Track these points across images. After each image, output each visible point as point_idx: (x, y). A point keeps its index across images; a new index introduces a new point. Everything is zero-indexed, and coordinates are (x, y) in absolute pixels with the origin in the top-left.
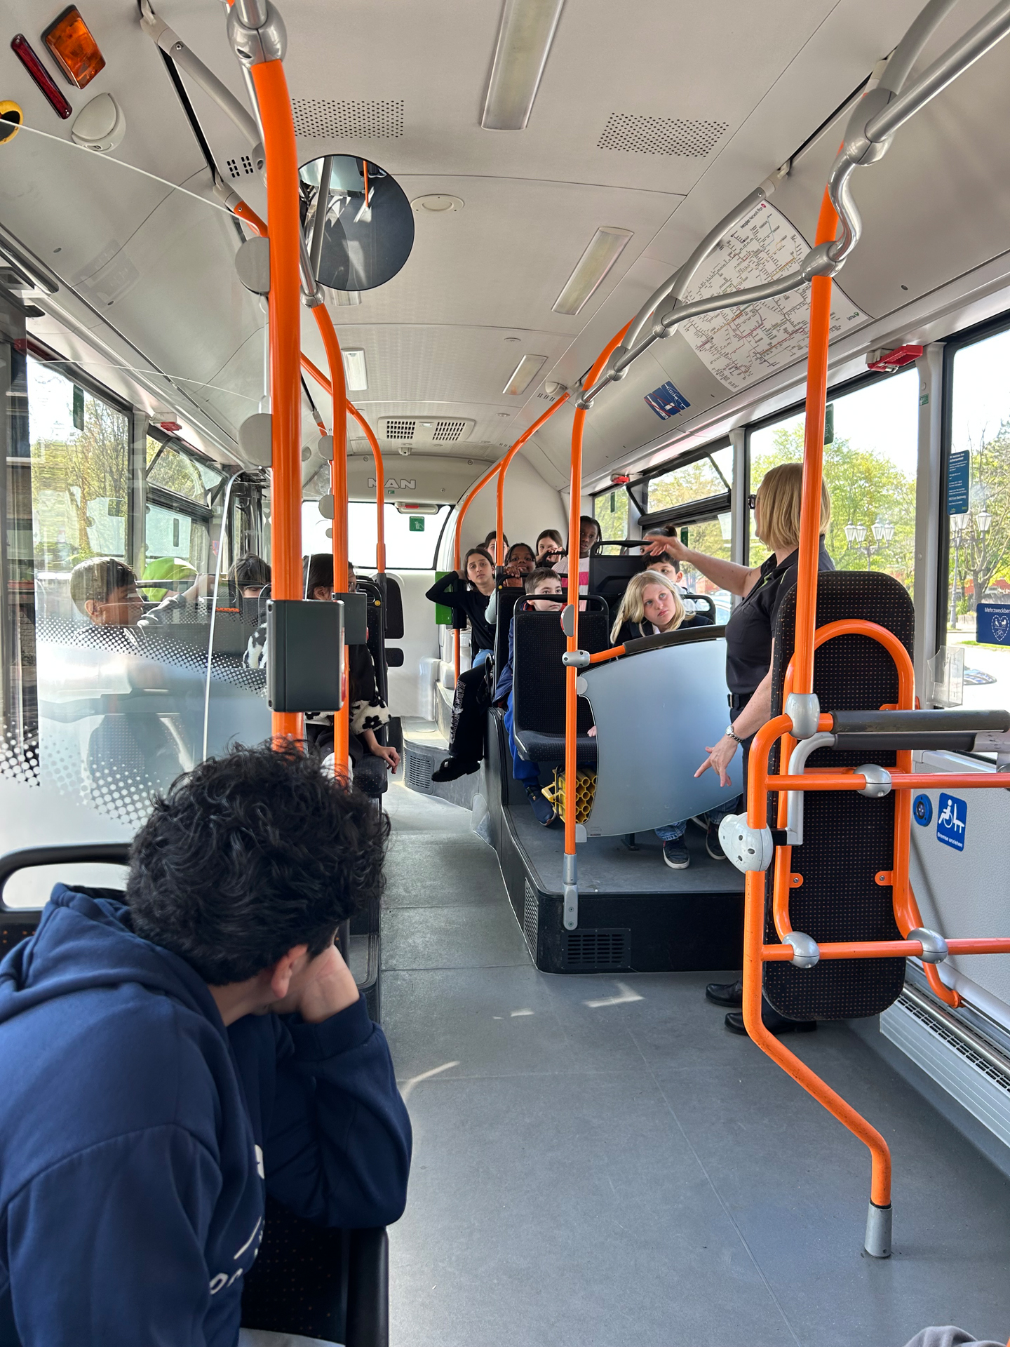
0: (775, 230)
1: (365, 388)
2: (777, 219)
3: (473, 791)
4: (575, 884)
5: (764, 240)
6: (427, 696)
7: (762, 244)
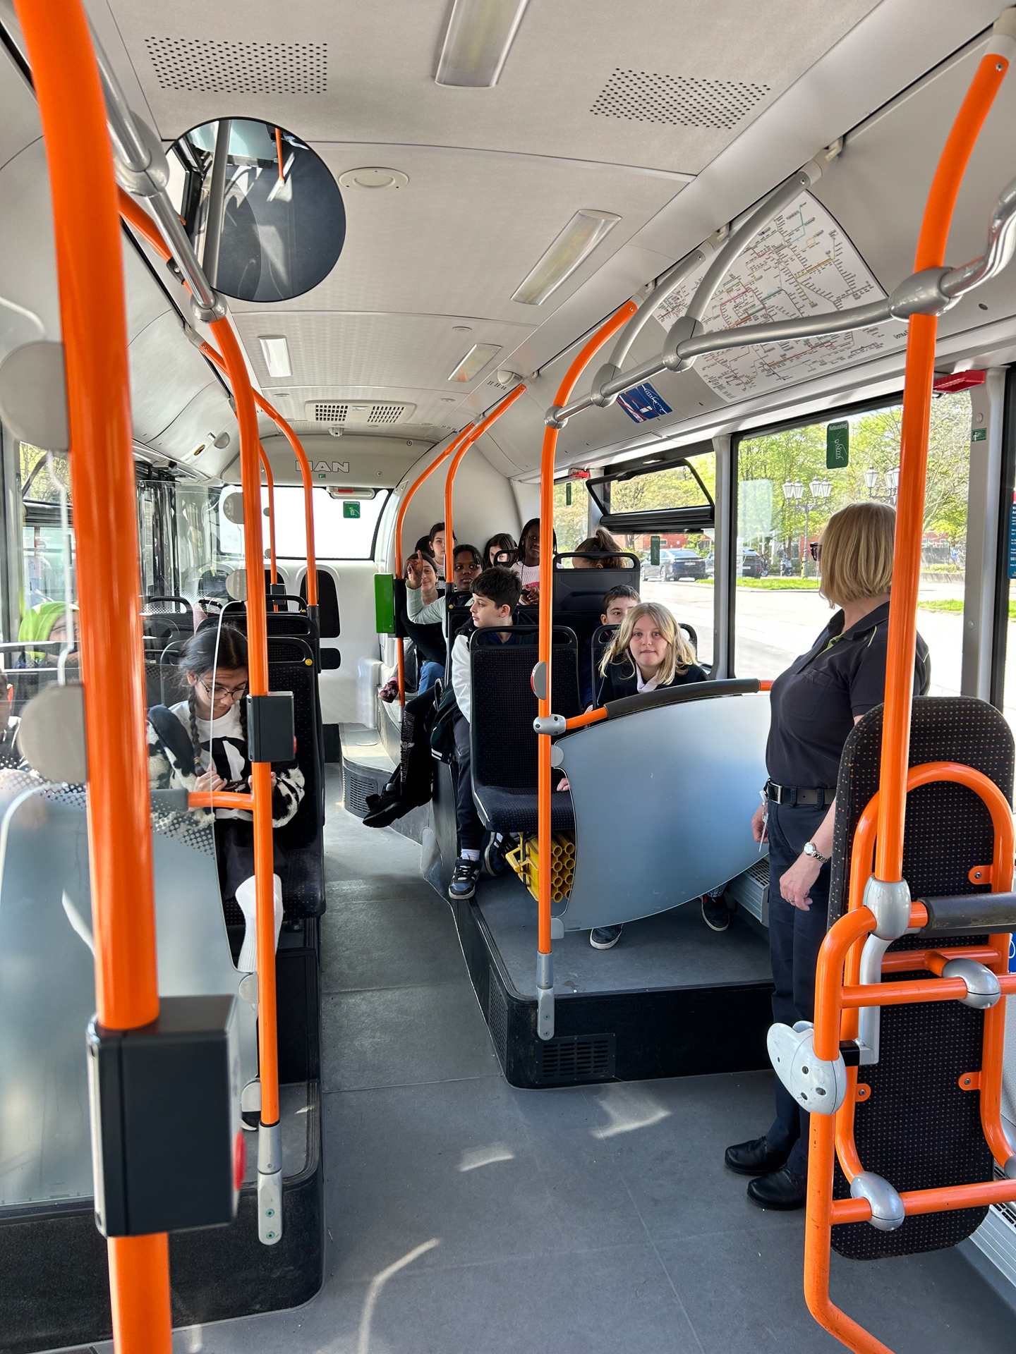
0: (810, 222)
1: (289, 374)
2: (814, 209)
3: (422, 824)
4: (550, 988)
5: (791, 234)
6: (367, 700)
7: (787, 238)
